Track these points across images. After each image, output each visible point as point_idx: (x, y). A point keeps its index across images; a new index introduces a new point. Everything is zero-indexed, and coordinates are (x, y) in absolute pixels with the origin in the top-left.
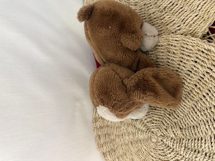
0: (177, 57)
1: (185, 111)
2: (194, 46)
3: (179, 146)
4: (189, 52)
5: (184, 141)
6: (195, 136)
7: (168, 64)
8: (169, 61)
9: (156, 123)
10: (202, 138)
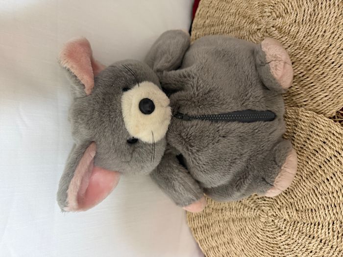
6: (312, 219)
10: (319, 223)
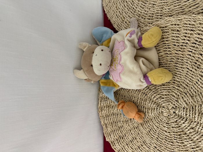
0: (181, 33)
1: (194, 79)
2: (196, 21)
3: (193, 113)
4: (192, 26)
5: (197, 108)
7: (173, 41)
8: (174, 38)
9: (166, 98)
